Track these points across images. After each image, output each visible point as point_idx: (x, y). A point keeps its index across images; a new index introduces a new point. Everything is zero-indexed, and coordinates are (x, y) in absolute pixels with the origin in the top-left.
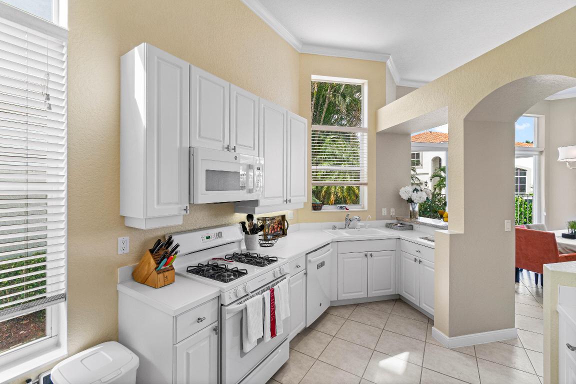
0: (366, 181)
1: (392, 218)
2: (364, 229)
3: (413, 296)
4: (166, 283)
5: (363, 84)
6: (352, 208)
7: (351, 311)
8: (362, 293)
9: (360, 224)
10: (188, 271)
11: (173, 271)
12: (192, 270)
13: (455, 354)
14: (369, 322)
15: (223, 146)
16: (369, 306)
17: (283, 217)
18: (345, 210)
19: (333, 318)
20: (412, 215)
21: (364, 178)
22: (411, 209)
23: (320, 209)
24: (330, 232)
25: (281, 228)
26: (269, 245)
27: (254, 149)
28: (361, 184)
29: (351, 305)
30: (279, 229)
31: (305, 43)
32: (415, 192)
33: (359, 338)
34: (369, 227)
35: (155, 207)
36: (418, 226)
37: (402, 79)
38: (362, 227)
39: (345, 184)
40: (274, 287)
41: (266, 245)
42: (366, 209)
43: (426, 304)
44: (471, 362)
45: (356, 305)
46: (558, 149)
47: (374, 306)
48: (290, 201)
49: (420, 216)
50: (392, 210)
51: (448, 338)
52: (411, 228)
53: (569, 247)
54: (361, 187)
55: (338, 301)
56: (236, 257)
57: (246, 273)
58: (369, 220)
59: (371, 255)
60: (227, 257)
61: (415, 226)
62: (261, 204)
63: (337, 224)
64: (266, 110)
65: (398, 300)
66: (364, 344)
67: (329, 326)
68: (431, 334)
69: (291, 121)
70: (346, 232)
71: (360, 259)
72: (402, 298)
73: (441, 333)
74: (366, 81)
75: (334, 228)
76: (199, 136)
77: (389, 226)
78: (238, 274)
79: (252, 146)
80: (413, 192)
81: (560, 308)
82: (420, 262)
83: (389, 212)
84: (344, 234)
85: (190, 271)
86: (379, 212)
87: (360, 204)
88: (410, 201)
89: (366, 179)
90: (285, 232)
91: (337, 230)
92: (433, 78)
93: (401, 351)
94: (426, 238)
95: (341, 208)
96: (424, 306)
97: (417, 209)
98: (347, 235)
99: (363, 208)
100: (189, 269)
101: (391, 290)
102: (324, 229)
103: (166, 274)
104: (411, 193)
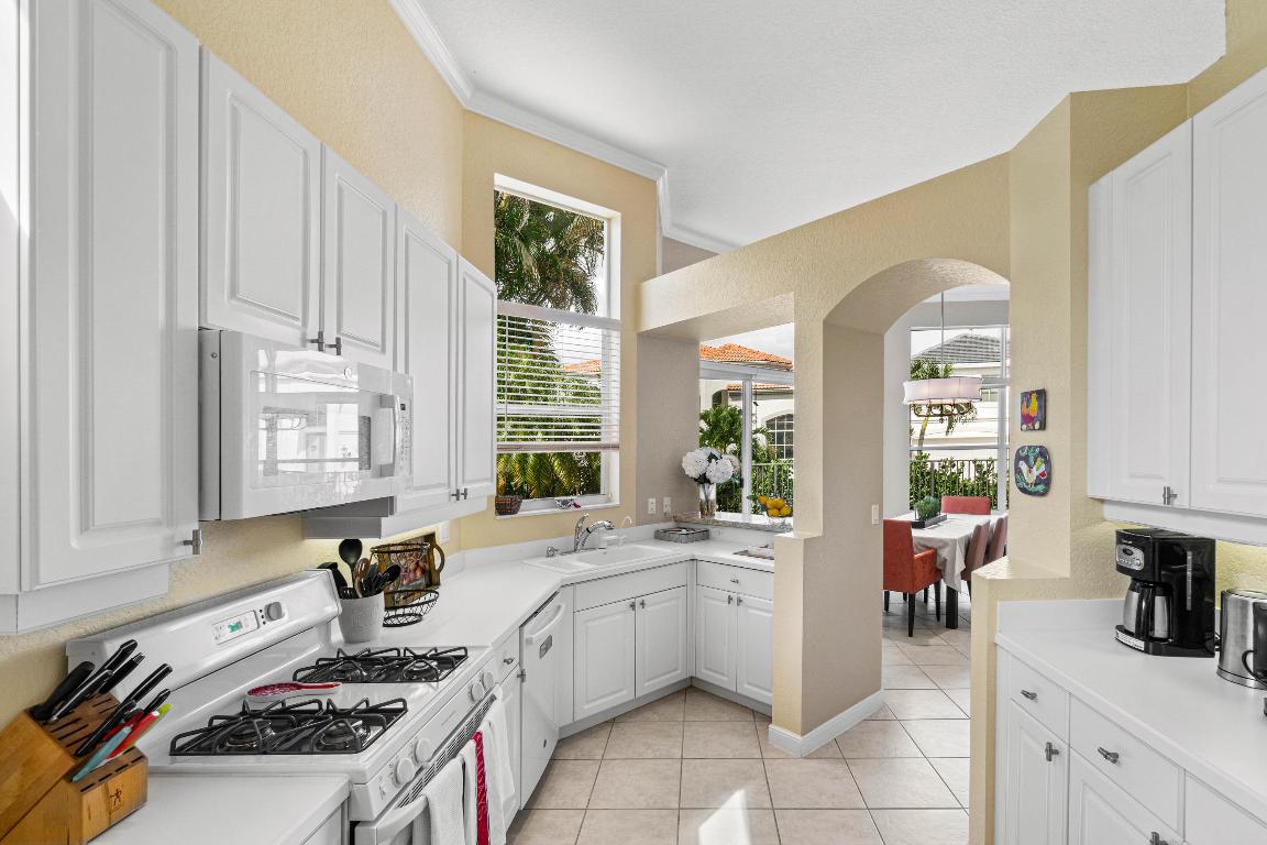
0: (615, 440)
1: (666, 518)
2: (616, 548)
3: (723, 674)
4: (115, 818)
5: (609, 220)
6: (587, 502)
7: (605, 740)
8: (624, 692)
9: (611, 537)
10: (175, 751)
11: (139, 765)
12: (189, 744)
13: (814, 763)
14: (650, 751)
15: (304, 334)
16: (639, 718)
17: (430, 538)
18: (573, 508)
19: (570, 766)
20: (705, 508)
21: (610, 433)
22: (702, 497)
23: (515, 512)
24: (543, 563)
25: (423, 571)
26: (411, 619)
27: (383, 351)
28: (606, 447)
29: (600, 726)
30: (418, 573)
31: (479, 87)
32: (713, 460)
33: (640, 795)
34: (626, 542)
35: (74, 544)
36: (718, 529)
37: (675, 225)
38: (611, 543)
39: (529, 448)
40: (480, 729)
41: (402, 620)
42: (617, 502)
43: (749, 684)
44: (840, 769)
45: (612, 722)
46: (904, 384)
47: (648, 714)
48: (465, 494)
49: (719, 510)
50: (667, 501)
51: (799, 737)
52: (705, 536)
53: (922, 542)
54: (604, 454)
55: (574, 723)
56: (329, 670)
57: (404, 710)
58: (627, 525)
59: (643, 604)
60: (299, 676)
61: (713, 531)
62: (399, 506)
63: (555, 542)
64: (411, 243)
65: (690, 689)
66: (655, 803)
67: (568, 789)
68: (767, 739)
69: (465, 281)
70: (580, 560)
71: (618, 617)
72: (695, 684)
73: (784, 731)
74: (617, 215)
75: (551, 553)
76: (233, 293)
77: (661, 536)
78: (382, 717)
79: (379, 340)
80: (710, 461)
81: (999, 638)
82: (740, 601)
83: (660, 504)
84: (578, 565)
85: (182, 748)
86: (641, 505)
87: (602, 492)
88: (703, 480)
89: (616, 435)
90: (434, 579)
91: (558, 558)
92: (747, 239)
93: (728, 790)
94: (745, 553)
95: (565, 503)
96: (748, 689)
97: (713, 496)
98: (588, 566)
99: (609, 500)
100: (179, 743)
101: (679, 671)
102: (526, 558)
103: (115, 783)
104: (706, 463)
